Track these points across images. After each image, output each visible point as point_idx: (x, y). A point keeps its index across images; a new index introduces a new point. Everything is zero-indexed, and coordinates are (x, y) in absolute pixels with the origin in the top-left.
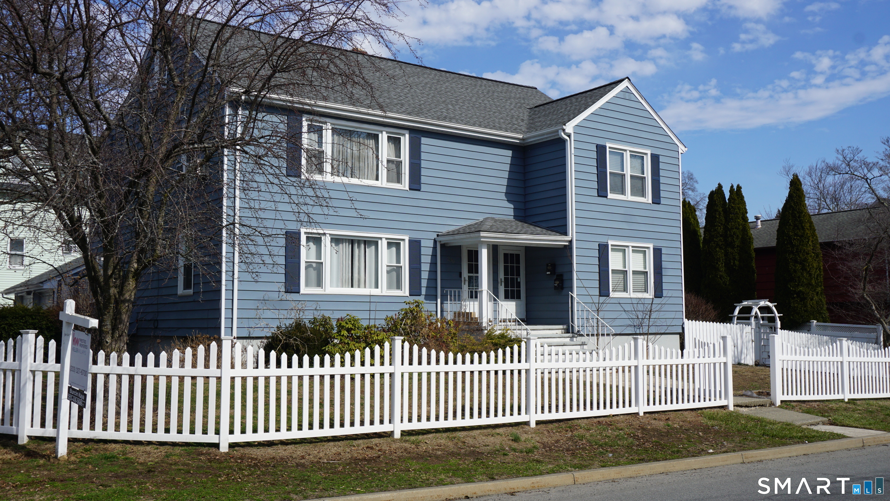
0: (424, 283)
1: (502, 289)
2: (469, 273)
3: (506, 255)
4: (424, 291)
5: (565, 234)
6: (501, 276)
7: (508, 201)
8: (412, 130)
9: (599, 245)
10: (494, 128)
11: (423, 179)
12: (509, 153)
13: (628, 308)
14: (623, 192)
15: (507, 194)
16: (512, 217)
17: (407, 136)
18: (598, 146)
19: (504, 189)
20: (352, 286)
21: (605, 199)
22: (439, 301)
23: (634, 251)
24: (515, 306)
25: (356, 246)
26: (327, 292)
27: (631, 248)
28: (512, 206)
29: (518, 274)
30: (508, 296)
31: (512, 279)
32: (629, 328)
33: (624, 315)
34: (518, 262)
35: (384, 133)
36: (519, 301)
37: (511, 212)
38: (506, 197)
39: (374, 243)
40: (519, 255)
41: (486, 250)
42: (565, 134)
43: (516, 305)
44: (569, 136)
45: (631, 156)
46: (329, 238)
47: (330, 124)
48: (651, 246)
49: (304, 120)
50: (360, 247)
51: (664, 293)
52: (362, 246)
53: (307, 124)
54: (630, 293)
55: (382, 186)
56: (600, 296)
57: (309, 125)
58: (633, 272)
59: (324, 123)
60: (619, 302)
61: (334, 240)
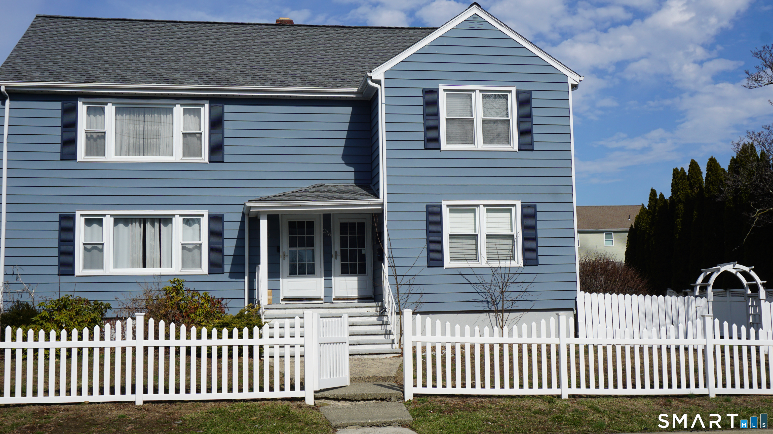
0: (228, 261)
1: (336, 264)
2: (290, 246)
3: (343, 225)
4: (227, 268)
5: (378, 197)
6: (336, 247)
7: (347, 164)
8: (212, 100)
9: (426, 206)
10: (320, 84)
11: (226, 150)
12: (349, 110)
13: (473, 279)
14: (472, 141)
15: (344, 156)
16: (353, 182)
17: (207, 106)
18: (425, 91)
19: (341, 151)
20: (144, 266)
21: (439, 151)
22: (246, 278)
23: (488, 211)
24: (357, 282)
25: (148, 226)
26: (107, 273)
27: (483, 209)
28: (353, 169)
29: (362, 245)
30: (345, 271)
31: (352, 252)
32: (480, 304)
33: (470, 288)
34: (362, 232)
35: (178, 106)
36: (363, 277)
37: (352, 176)
38: (343, 160)
39: (168, 220)
40: (363, 224)
41: (266, 221)
42: (374, 81)
43: (358, 280)
44: (379, 82)
45: (484, 97)
46: (112, 219)
47: (113, 104)
48: (518, 203)
49: (80, 104)
50: (153, 226)
51: (541, 260)
52: (157, 225)
53: (85, 107)
54: (483, 262)
55: (178, 160)
56: (429, 267)
57: (88, 108)
58: (489, 236)
59: (106, 104)
60: (460, 272)
61: (118, 220)
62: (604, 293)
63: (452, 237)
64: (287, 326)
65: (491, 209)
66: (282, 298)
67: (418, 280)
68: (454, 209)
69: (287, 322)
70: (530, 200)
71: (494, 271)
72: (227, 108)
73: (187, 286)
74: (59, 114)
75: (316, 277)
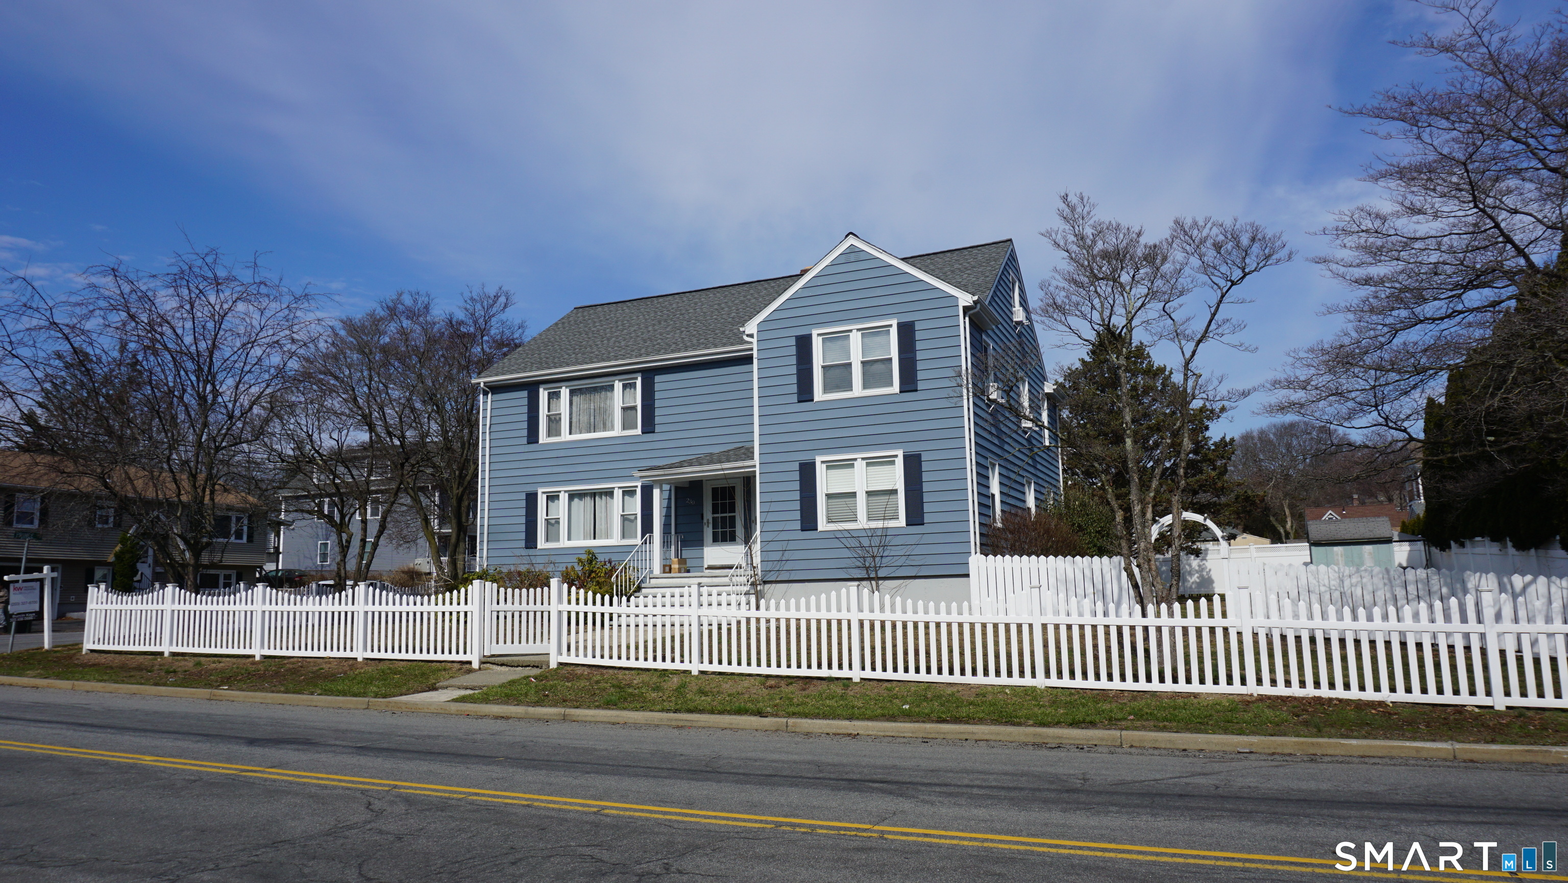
2: (713, 513)
3: (715, 491)
5: (750, 458)
8: (643, 371)
9: (799, 464)
11: (657, 420)
14: (849, 387)
17: (640, 379)
18: (798, 339)
20: (595, 538)
21: (813, 402)
22: (673, 547)
23: (868, 464)
25: (597, 498)
26: (564, 546)
27: (862, 463)
33: (846, 553)
34: (732, 497)
35: (617, 382)
39: (609, 493)
40: (733, 488)
42: (748, 336)
44: (751, 336)
45: (863, 336)
46: (567, 495)
47: (567, 387)
48: (900, 453)
49: (541, 390)
50: (601, 498)
51: (927, 518)
52: (604, 497)
53: (546, 393)
54: (863, 522)
55: (617, 435)
56: (802, 530)
57: (549, 393)
58: (869, 494)
59: (561, 387)
60: (835, 536)
61: (572, 496)
62: (1029, 555)
63: (829, 496)
64: (668, 595)
65: (871, 463)
66: (706, 566)
67: (792, 546)
68: (831, 466)
69: (677, 591)
70: (914, 448)
71: (871, 533)
72: (658, 378)
73: (601, 558)
74: (525, 402)
75: (738, 544)
